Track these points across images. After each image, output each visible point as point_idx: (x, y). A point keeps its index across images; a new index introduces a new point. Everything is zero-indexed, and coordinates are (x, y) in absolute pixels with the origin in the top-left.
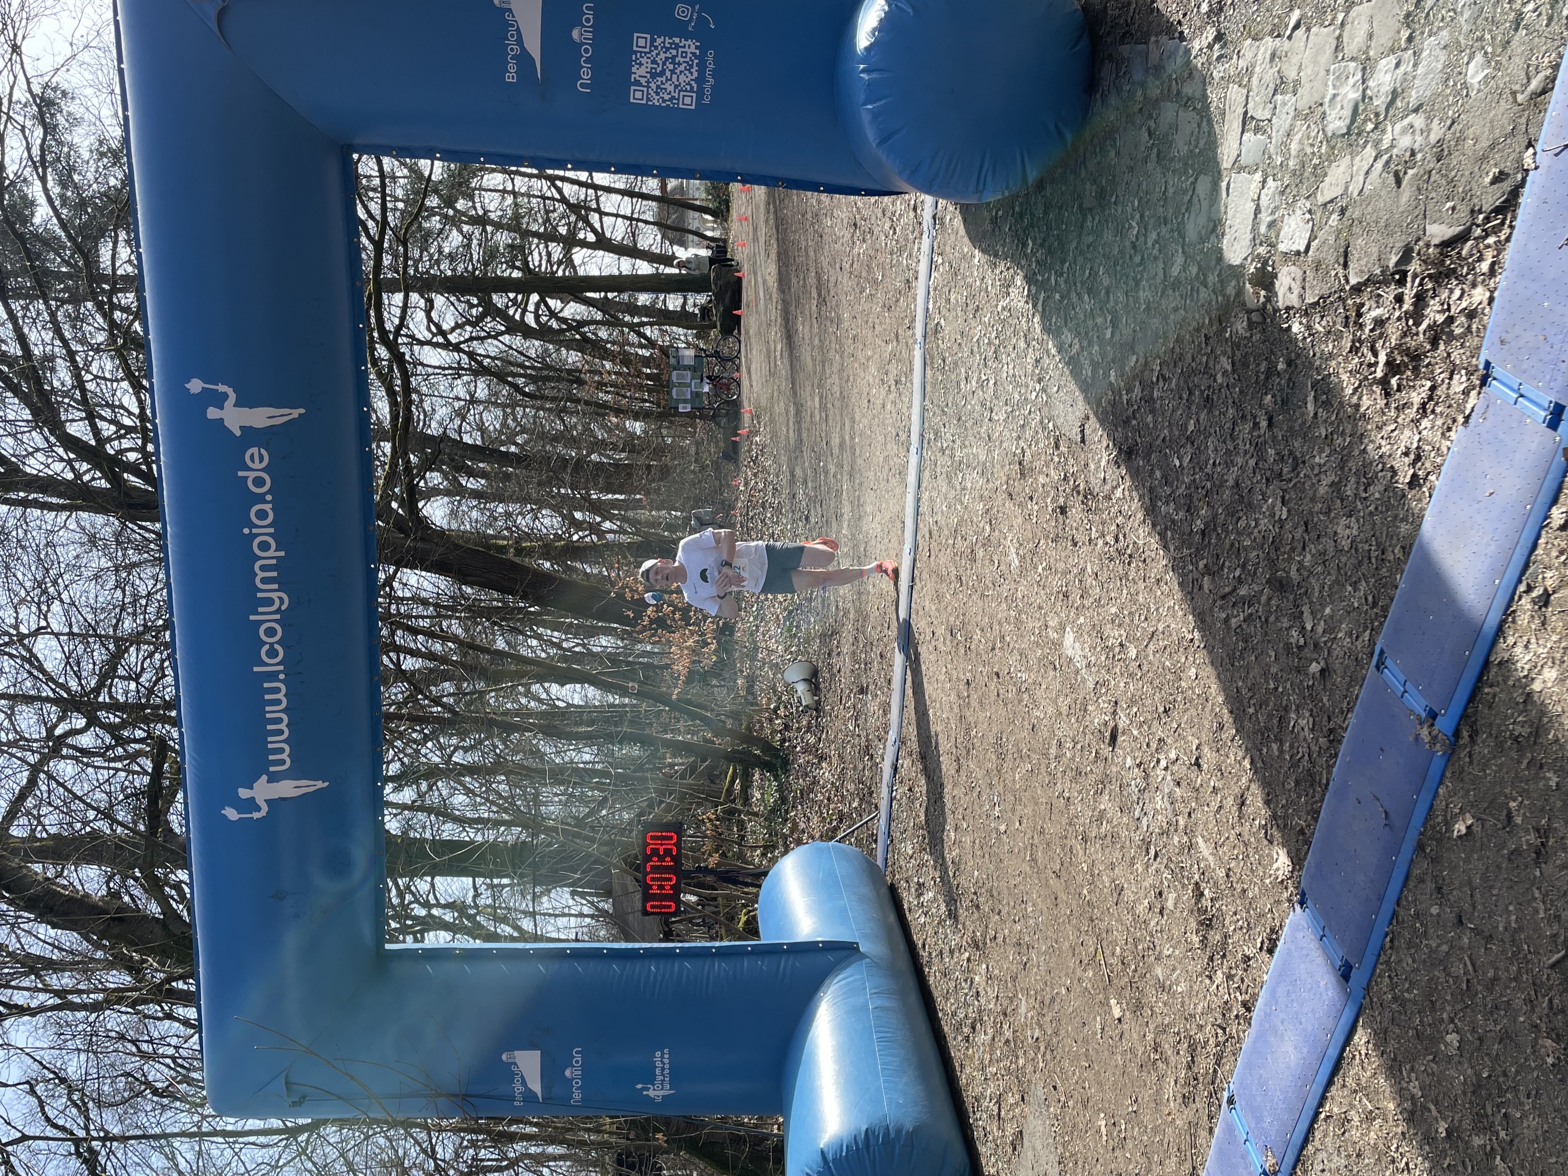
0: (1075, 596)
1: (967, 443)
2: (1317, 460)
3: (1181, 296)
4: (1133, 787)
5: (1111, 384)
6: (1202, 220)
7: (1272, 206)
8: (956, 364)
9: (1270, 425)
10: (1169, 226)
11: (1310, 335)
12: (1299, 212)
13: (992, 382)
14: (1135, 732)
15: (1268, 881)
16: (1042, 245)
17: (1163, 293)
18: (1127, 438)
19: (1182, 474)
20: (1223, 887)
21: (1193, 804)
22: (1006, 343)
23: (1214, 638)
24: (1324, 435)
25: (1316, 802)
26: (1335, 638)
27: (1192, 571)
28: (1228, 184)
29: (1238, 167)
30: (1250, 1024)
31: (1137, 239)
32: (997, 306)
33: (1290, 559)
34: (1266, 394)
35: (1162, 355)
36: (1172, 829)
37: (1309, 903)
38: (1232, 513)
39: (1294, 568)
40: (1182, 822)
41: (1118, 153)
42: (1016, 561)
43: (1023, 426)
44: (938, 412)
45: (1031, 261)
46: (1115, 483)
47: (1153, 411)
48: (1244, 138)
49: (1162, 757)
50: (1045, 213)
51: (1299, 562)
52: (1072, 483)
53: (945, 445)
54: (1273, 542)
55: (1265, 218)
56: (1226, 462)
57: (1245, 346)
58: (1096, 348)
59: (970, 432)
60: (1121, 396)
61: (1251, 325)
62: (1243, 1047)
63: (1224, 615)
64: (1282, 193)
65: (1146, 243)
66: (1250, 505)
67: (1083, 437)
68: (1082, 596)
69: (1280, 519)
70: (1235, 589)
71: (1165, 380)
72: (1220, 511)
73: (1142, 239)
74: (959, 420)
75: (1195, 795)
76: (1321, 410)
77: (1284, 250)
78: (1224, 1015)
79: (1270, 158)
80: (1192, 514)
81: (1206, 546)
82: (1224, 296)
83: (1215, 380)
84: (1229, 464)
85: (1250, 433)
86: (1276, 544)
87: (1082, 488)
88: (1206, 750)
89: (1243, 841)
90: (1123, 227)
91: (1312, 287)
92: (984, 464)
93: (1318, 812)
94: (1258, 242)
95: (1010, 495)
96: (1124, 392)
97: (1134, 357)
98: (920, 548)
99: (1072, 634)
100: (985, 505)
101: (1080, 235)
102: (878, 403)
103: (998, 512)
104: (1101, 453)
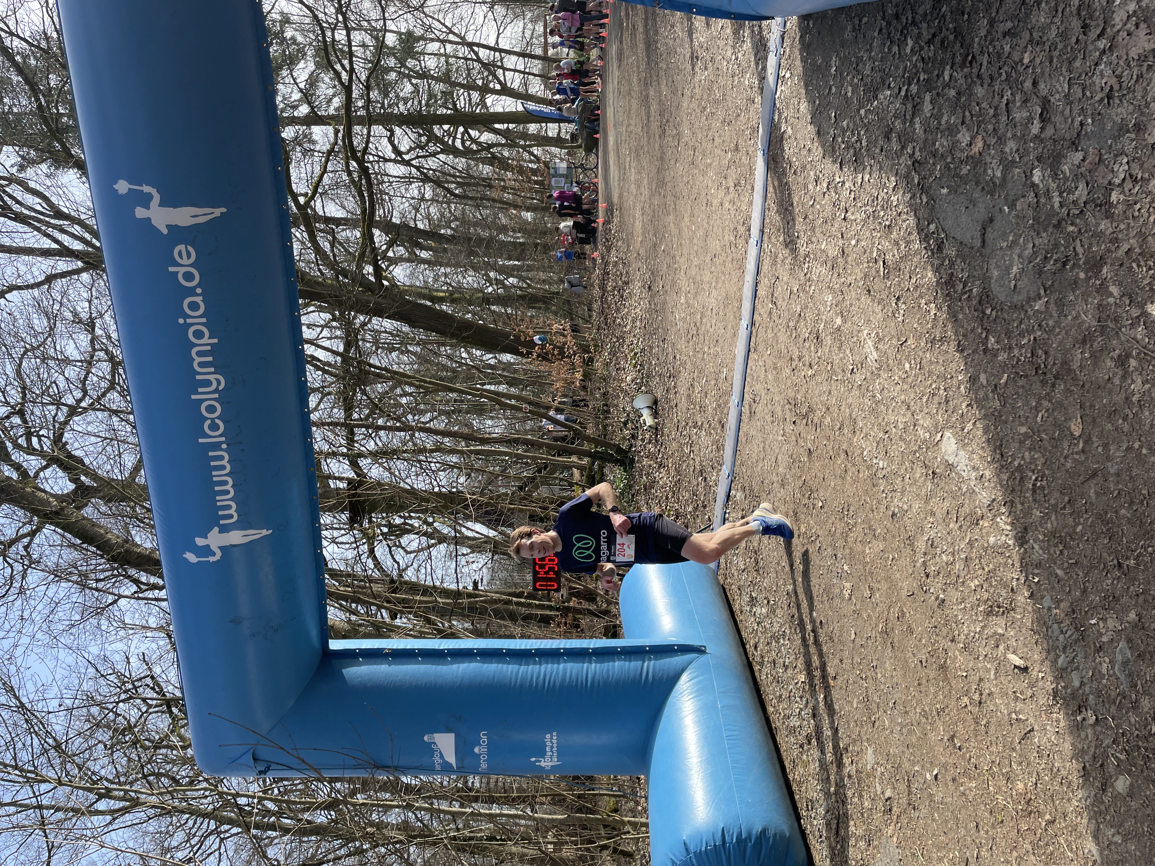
5: (1033, 185)
16: (929, 42)
18: (1056, 245)
42: (874, 354)
43: (889, 226)
46: (1032, 295)
58: (1011, 145)
60: (1050, 198)
67: (984, 241)
68: (969, 405)
95: (869, 291)
96: (1056, 194)
97: (1079, 155)
98: (757, 325)
99: (953, 441)
100: (833, 297)
101: (992, 23)
102: (716, 202)
103: (851, 305)
104: (1012, 260)
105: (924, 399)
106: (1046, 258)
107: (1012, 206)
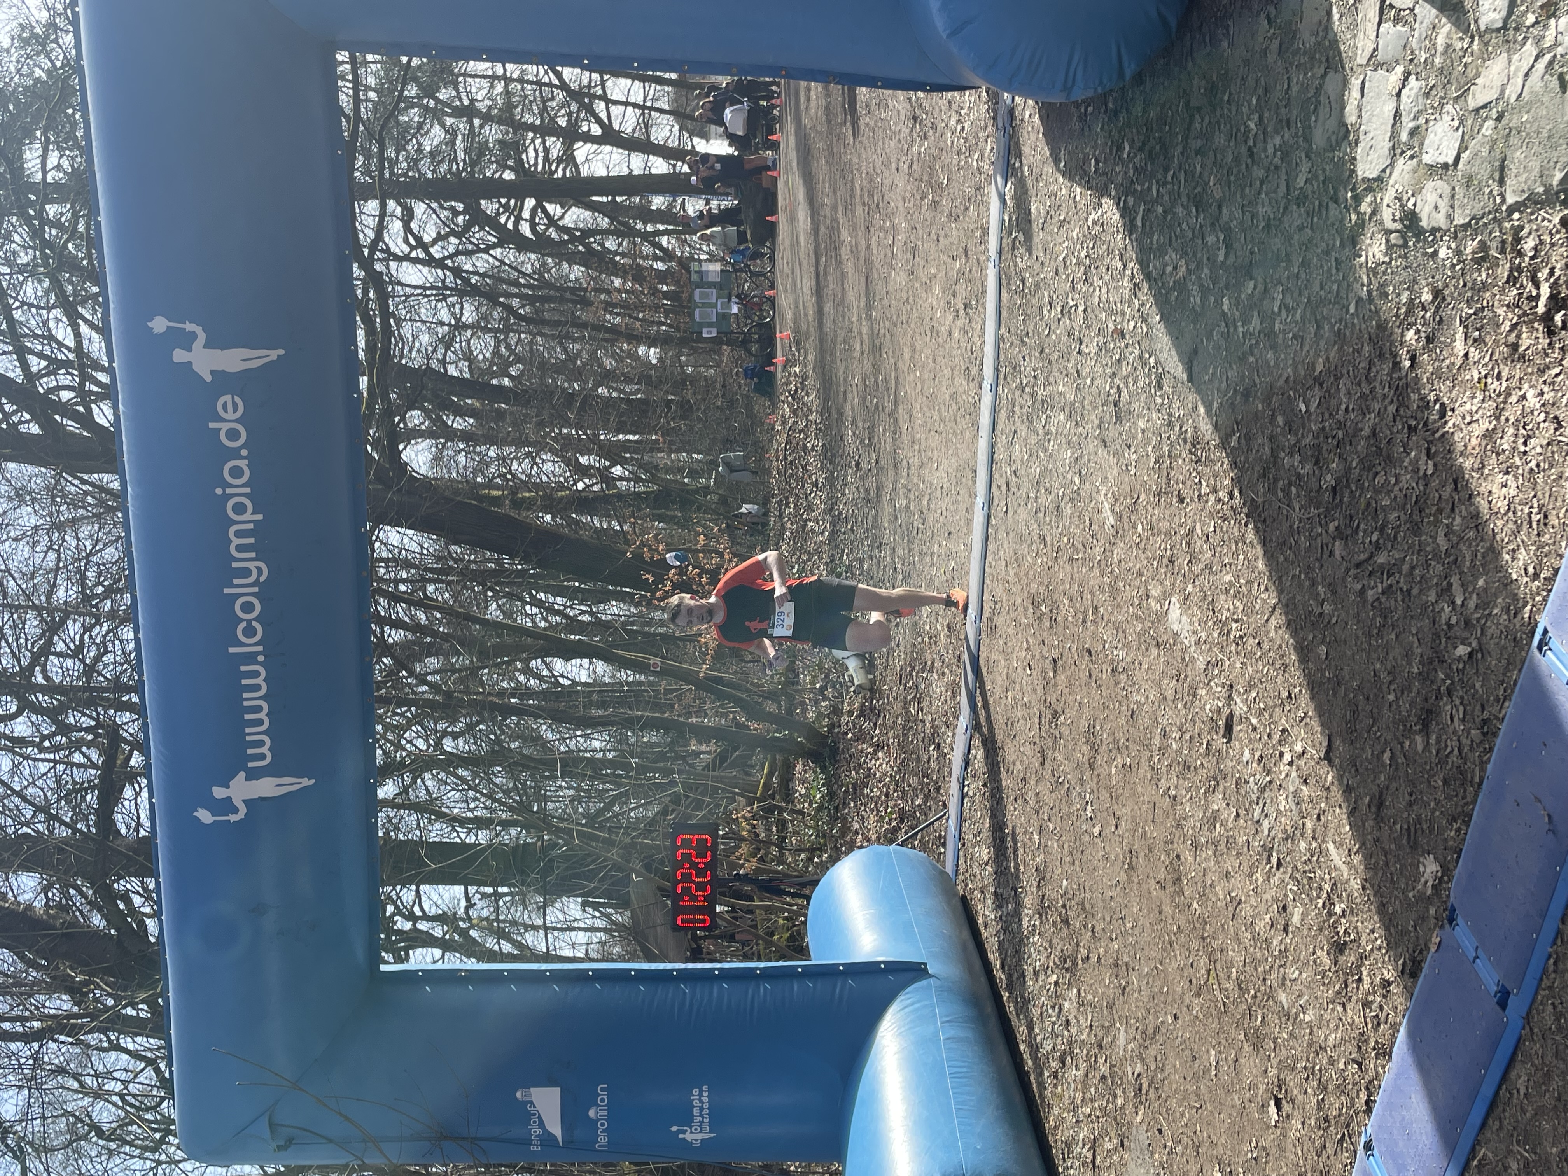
0: (1182, 561)
1: (1051, 379)
2: (1468, 406)
3: (1308, 214)
4: (1252, 784)
5: (1224, 314)
6: (1332, 124)
7: (1416, 109)
8: (1037, 286)
9: (1412, 366)
10: (1293, 130)
11: (1459, 262)
12: (1447, 118)
13: (1081, 308)
14: (1254, 721)
15: (1411, 895)
16: (1141, 149)
17: (1286, 208)
18: (1243, 377)
19: (1309, 420)
20: (1358, 900)
21: (1323, 805)
22: (1098, 263)
23: (1347, 612)
24: (1476, 380)
25: (1467, 804)
26: (1490, 614)
27: (1321, 535)
28: (1363, 83)
29: (1375, 62)
30: (1390, 1057)
31: (1255, 145)
32: (1087, 219)
33: (1437, 522)
34: (1408, 329)
35: (1284, 281)
36: (1298, 833)
37: (1460, 920)
38: (1367, 466)
39: (1441, 533)
40: (1309, 825)
41: (1231, 44)
42: (1111, 519)
43: (1119, 361)
44: (1017, 342)
45: (1127, 167)
46: (1229, 430)
47: (1274, 347)
48: (1381, 29)
49: (1286, 749)
50: (1144, 111)
51: (1447, 526)
52: (1177, 428)
53: (1025, 382)
54: (1416, 502)
55: (1408, 124)
56: (1361, 408)
57: (1384, 273)
58: (1206, 271)
59: (1055, 367)
60: (1236, 327)
61: (1390, 247)
62: (1383, 1084)
63: (1359, 586)
64: (1427, 95)
65: (1265, 150)
66: (1389, 459)
67: (1191, 375)
68: (1190, 562)
69: (1425, 474)
70: (1371, 556)
71: (1288, 310)
72: (1354, 464)
73: (1260, 145)
74: (1042, 352)
75: (1325, 794)
76: (1472, 349)
77: (1429, 162)
78: (1360, 1048)
79: (1412, 53)
80: (1321, 468)
81: (1337, 506)
82: (1358, 213)
83: (1348, 311)
84: (1364, 411)
85: (1390, 374)
86: (1420, 504)
87: (1189, 435)
88: (1337, 742)
89: (1383, 849)
90: (1238, 130)
91: (1462, 206)
92: (1072, 404)
93: (1472, 815)
94: (1398, 151)
95: (1104, 441)
96: (1240, 324)
97: (1252, 283)
98: (996, 502)
99: (1178, 606)
100: (1073, 453)
101: (1186, 138)
102: (944, 329)
103: (1089, 461)
104: (1213, 394)
105: (1155, 563)
106: (1235, 390)
107: (1210, 336)
